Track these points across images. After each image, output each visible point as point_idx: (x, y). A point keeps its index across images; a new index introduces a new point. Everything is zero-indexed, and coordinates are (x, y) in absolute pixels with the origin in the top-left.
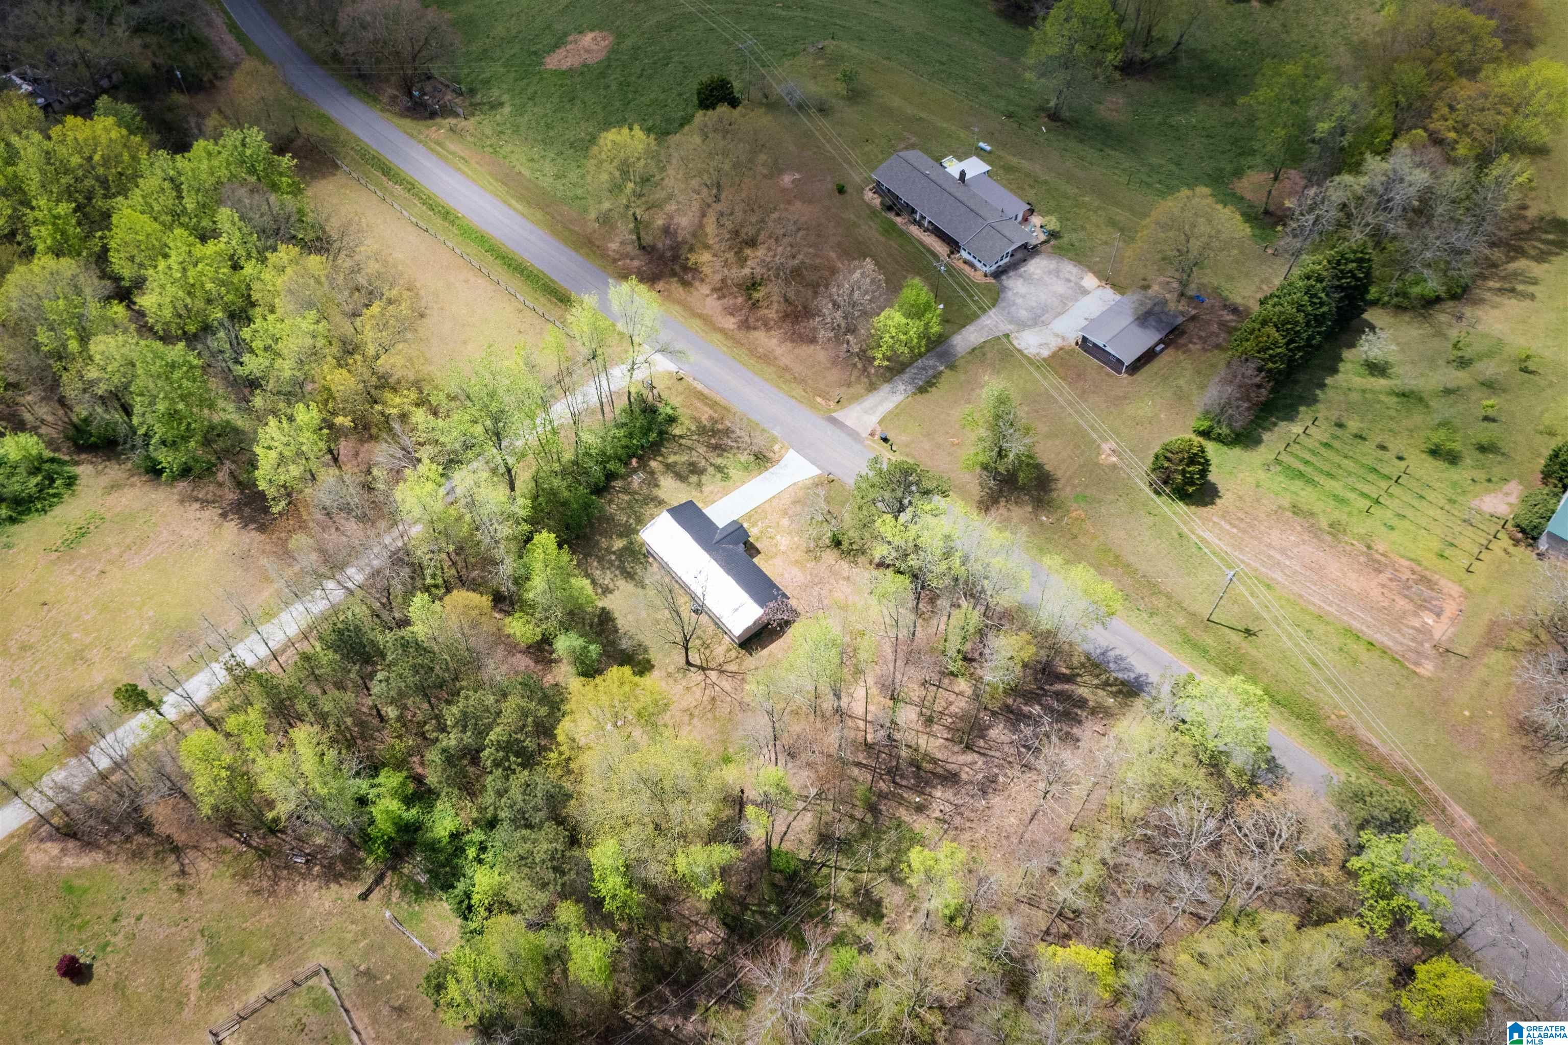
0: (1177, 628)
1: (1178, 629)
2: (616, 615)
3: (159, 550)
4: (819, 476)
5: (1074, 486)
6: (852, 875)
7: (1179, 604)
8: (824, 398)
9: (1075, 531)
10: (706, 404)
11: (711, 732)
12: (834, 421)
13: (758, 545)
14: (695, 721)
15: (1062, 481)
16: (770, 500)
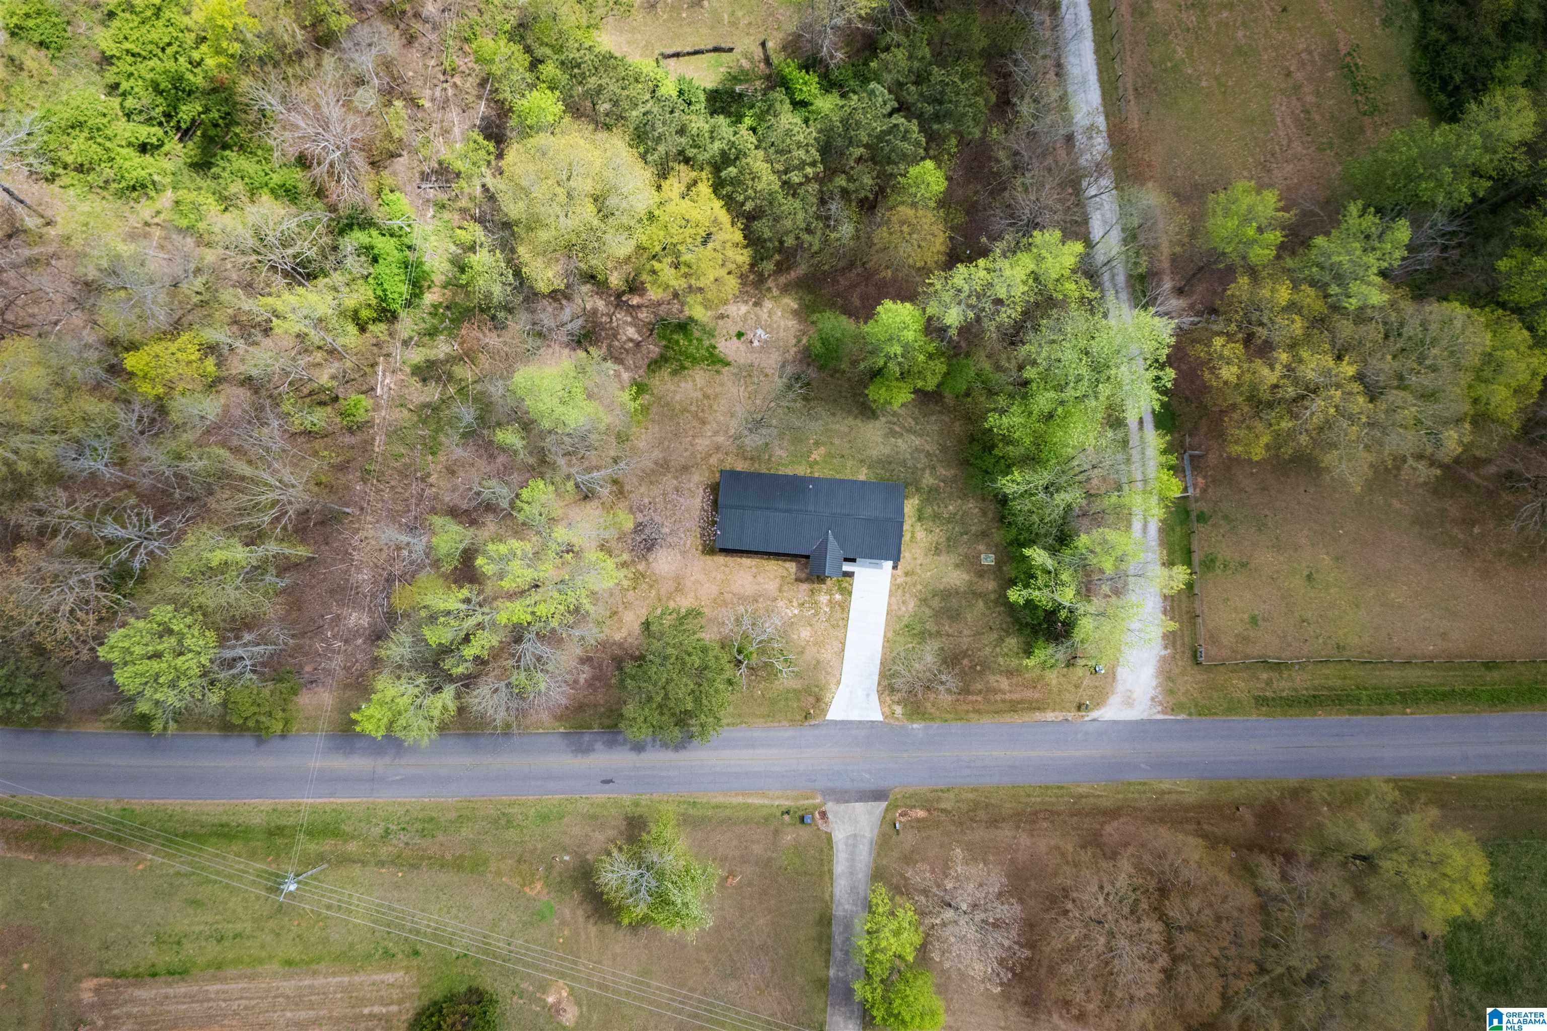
0: (352, 838)
1: (348, 837)
2: (859, 422)
3: (1282, 133)
4: (824, 712)
5: (563, 923)
6: (463, 384)
7: (364, 863)
8: (918, 820)
9: (524, 867)
10: (1021, 702)
11: (678, 398)
12: (878, 795)
13: (805, 587)
14: (699, 394)
15: (581, 920)
16: (843, 644)
